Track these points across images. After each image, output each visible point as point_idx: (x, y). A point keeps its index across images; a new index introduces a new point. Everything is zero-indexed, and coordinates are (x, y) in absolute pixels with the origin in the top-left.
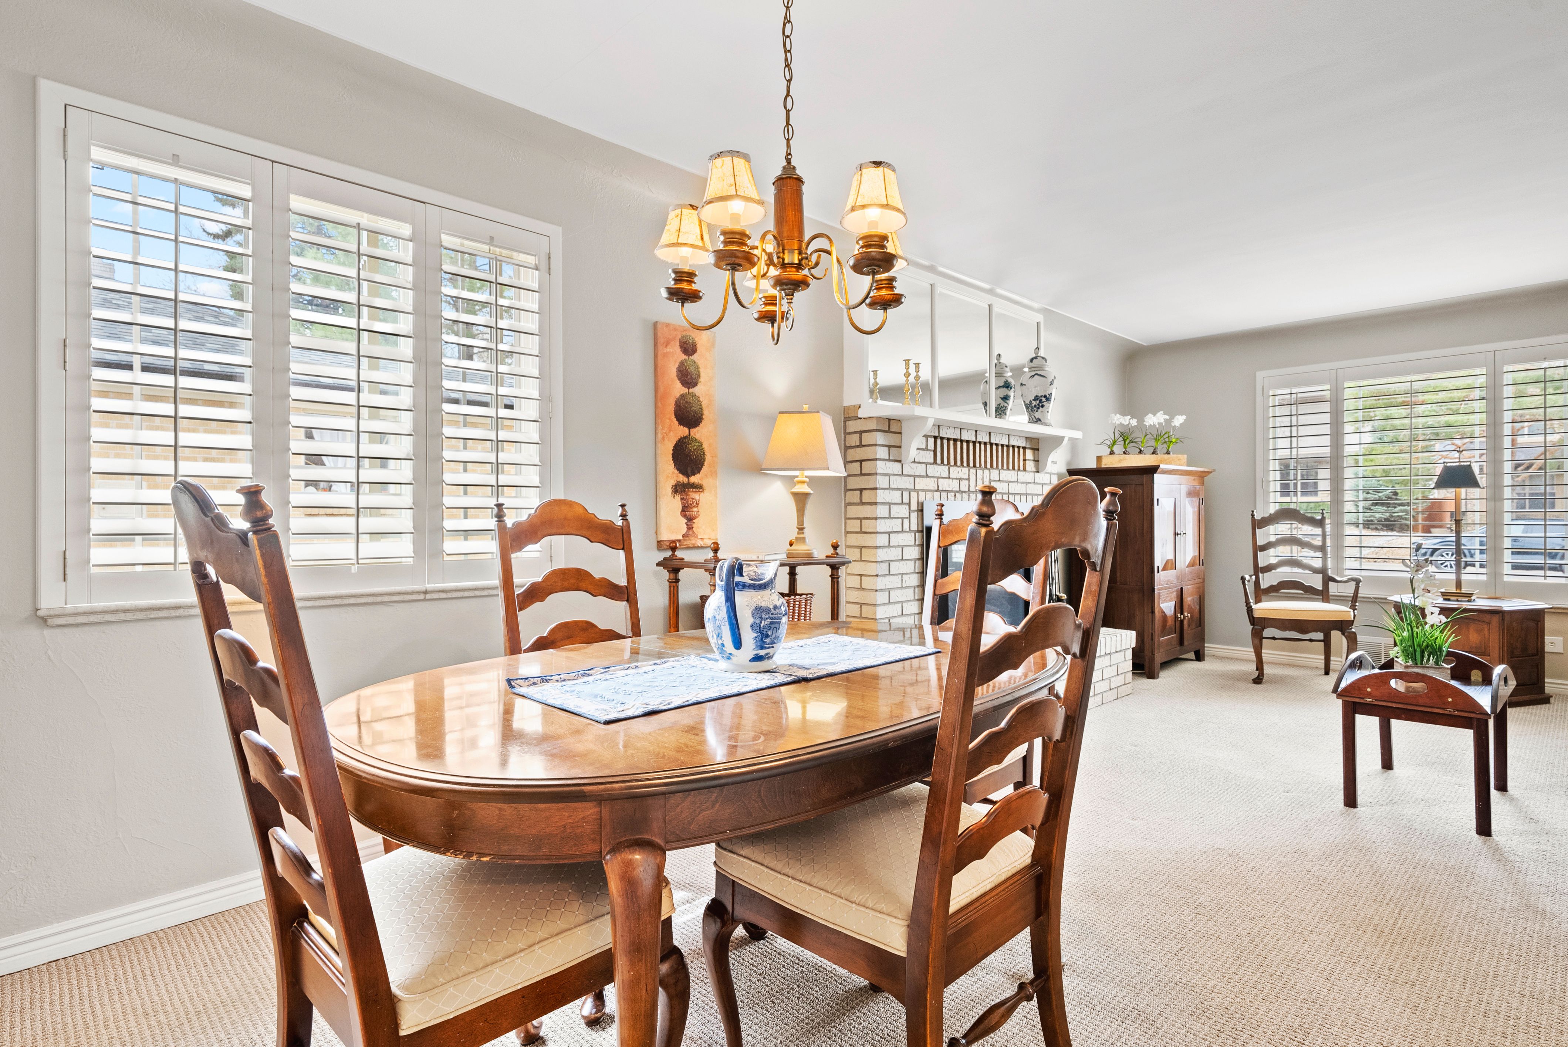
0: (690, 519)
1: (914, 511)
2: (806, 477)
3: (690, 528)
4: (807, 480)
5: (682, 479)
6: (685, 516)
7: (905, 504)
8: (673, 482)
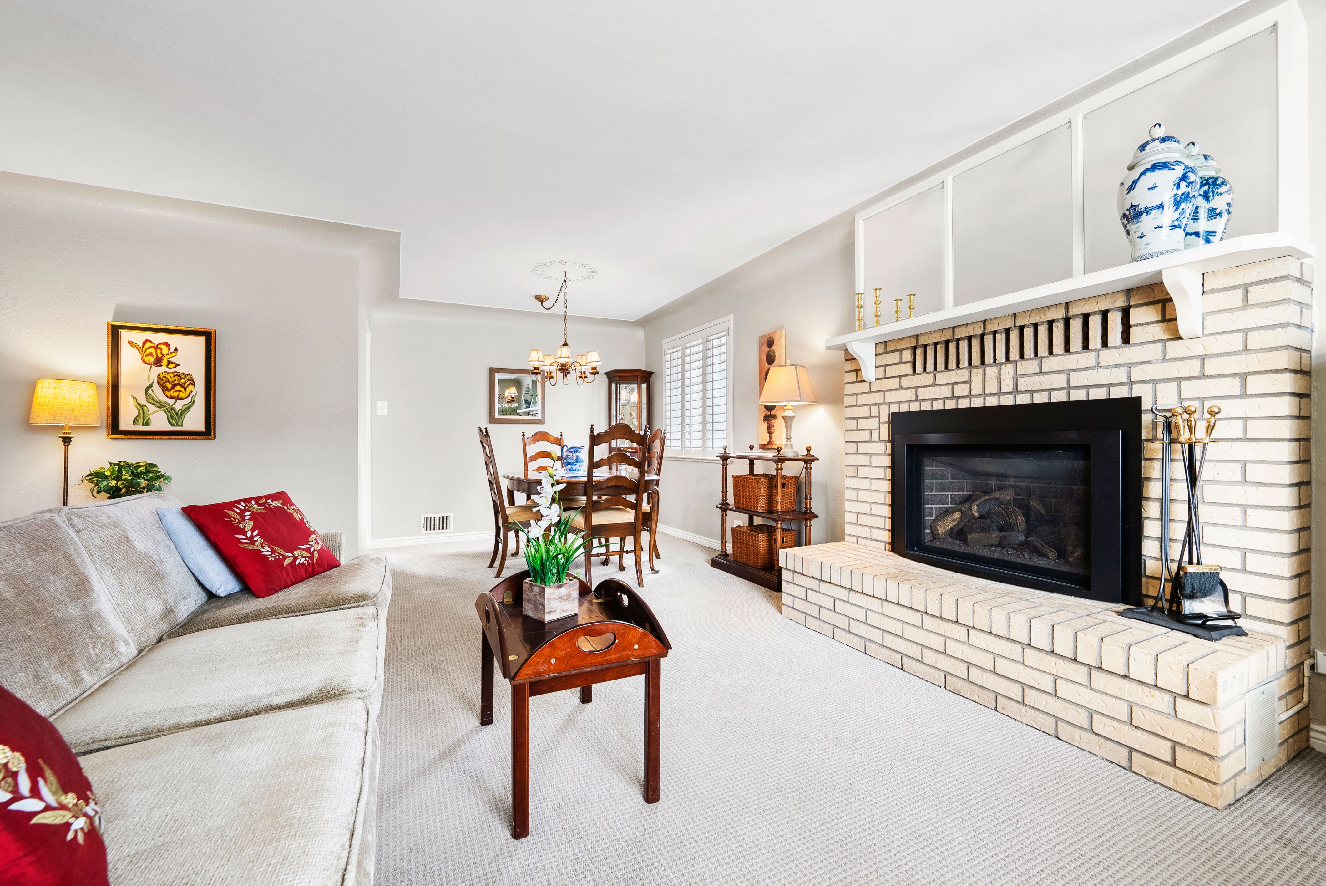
0: (771, 434)
1: (884, 423)
2: (791, 406)
3: (771, 438)
4: (792, 408)
5: (768, 413)
6: (768, 432)
7: (874, 417)
8: (763, 415)
